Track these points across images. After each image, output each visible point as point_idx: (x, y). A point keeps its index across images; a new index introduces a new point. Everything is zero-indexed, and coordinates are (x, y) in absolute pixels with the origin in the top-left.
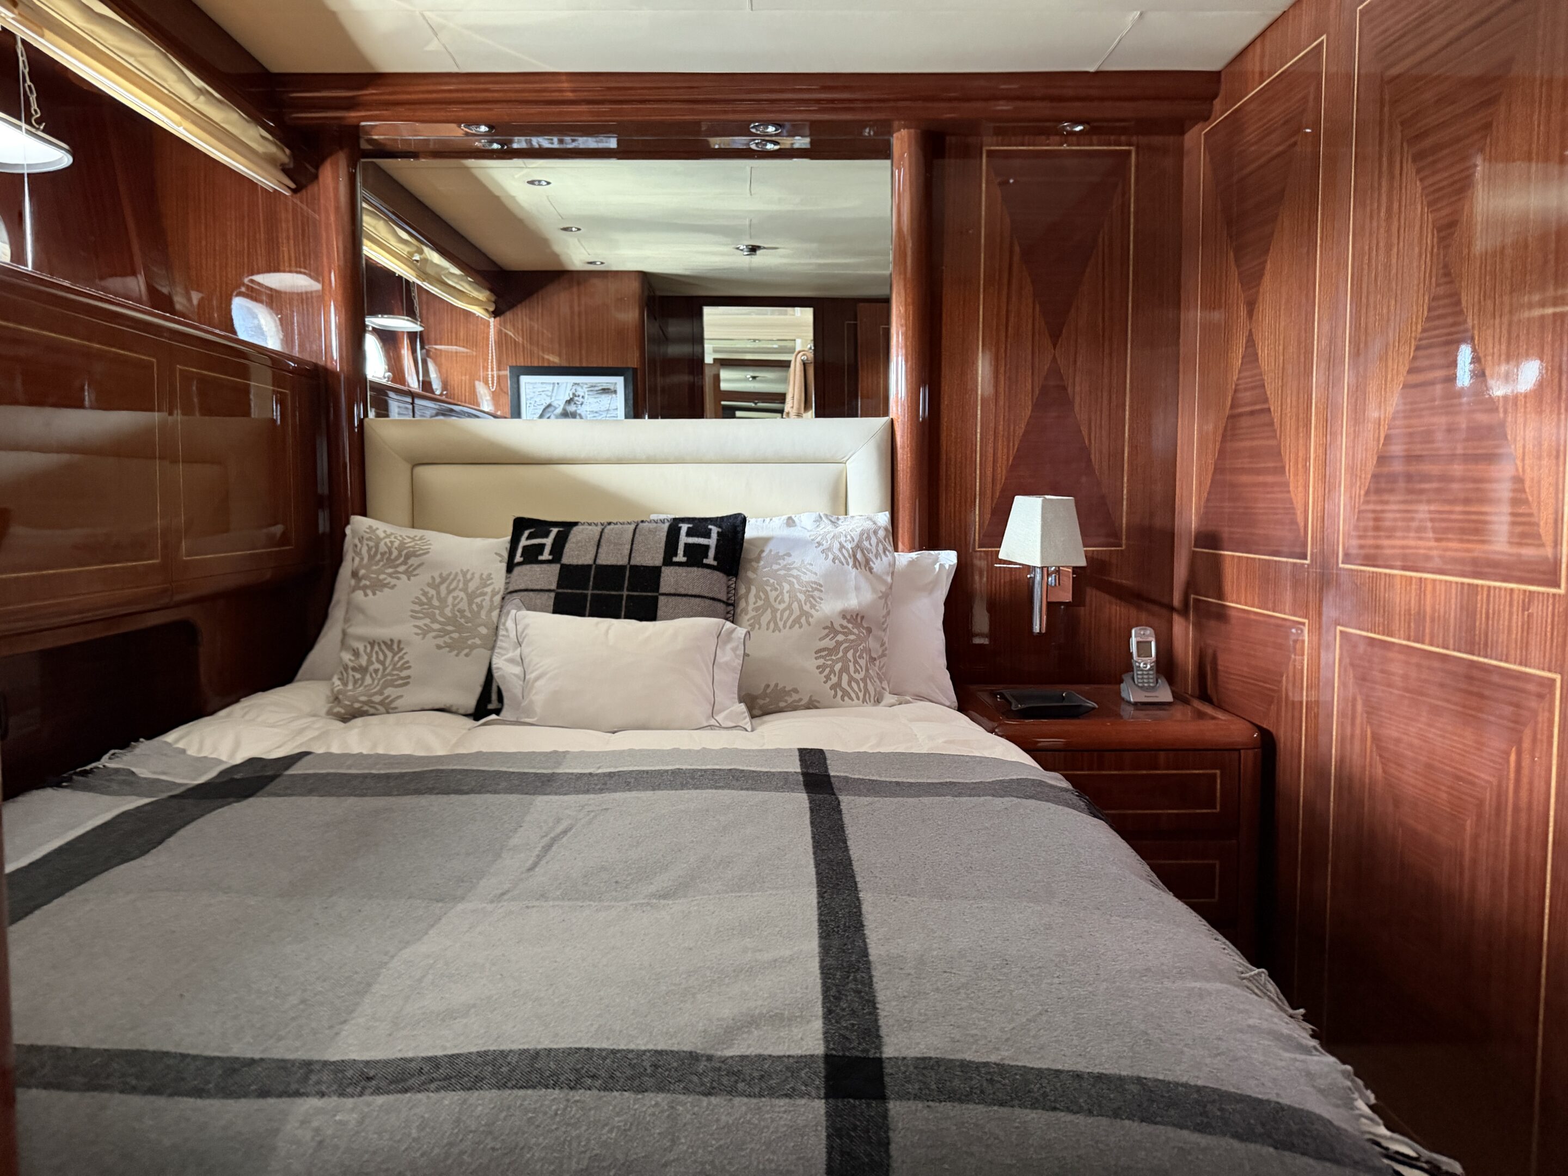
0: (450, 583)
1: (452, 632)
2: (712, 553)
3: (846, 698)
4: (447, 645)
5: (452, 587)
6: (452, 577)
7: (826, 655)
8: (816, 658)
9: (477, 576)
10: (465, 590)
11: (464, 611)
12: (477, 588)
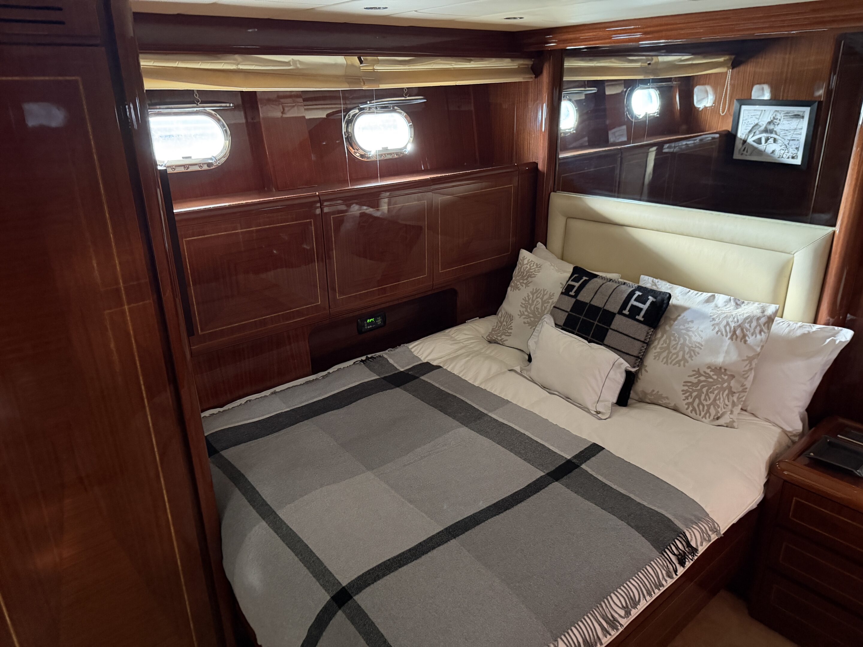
0: (538, 294)
1: (531, 317)
2: (642, 313)
3: (693, 412)
4: (528, 323)
5: (538, 296)
6: (539, 291)
7: (690, 386)
8: (684, 386)
9: (548, 293)
10: (542, 299)
11: (539, 309)
12: (546, 300)
